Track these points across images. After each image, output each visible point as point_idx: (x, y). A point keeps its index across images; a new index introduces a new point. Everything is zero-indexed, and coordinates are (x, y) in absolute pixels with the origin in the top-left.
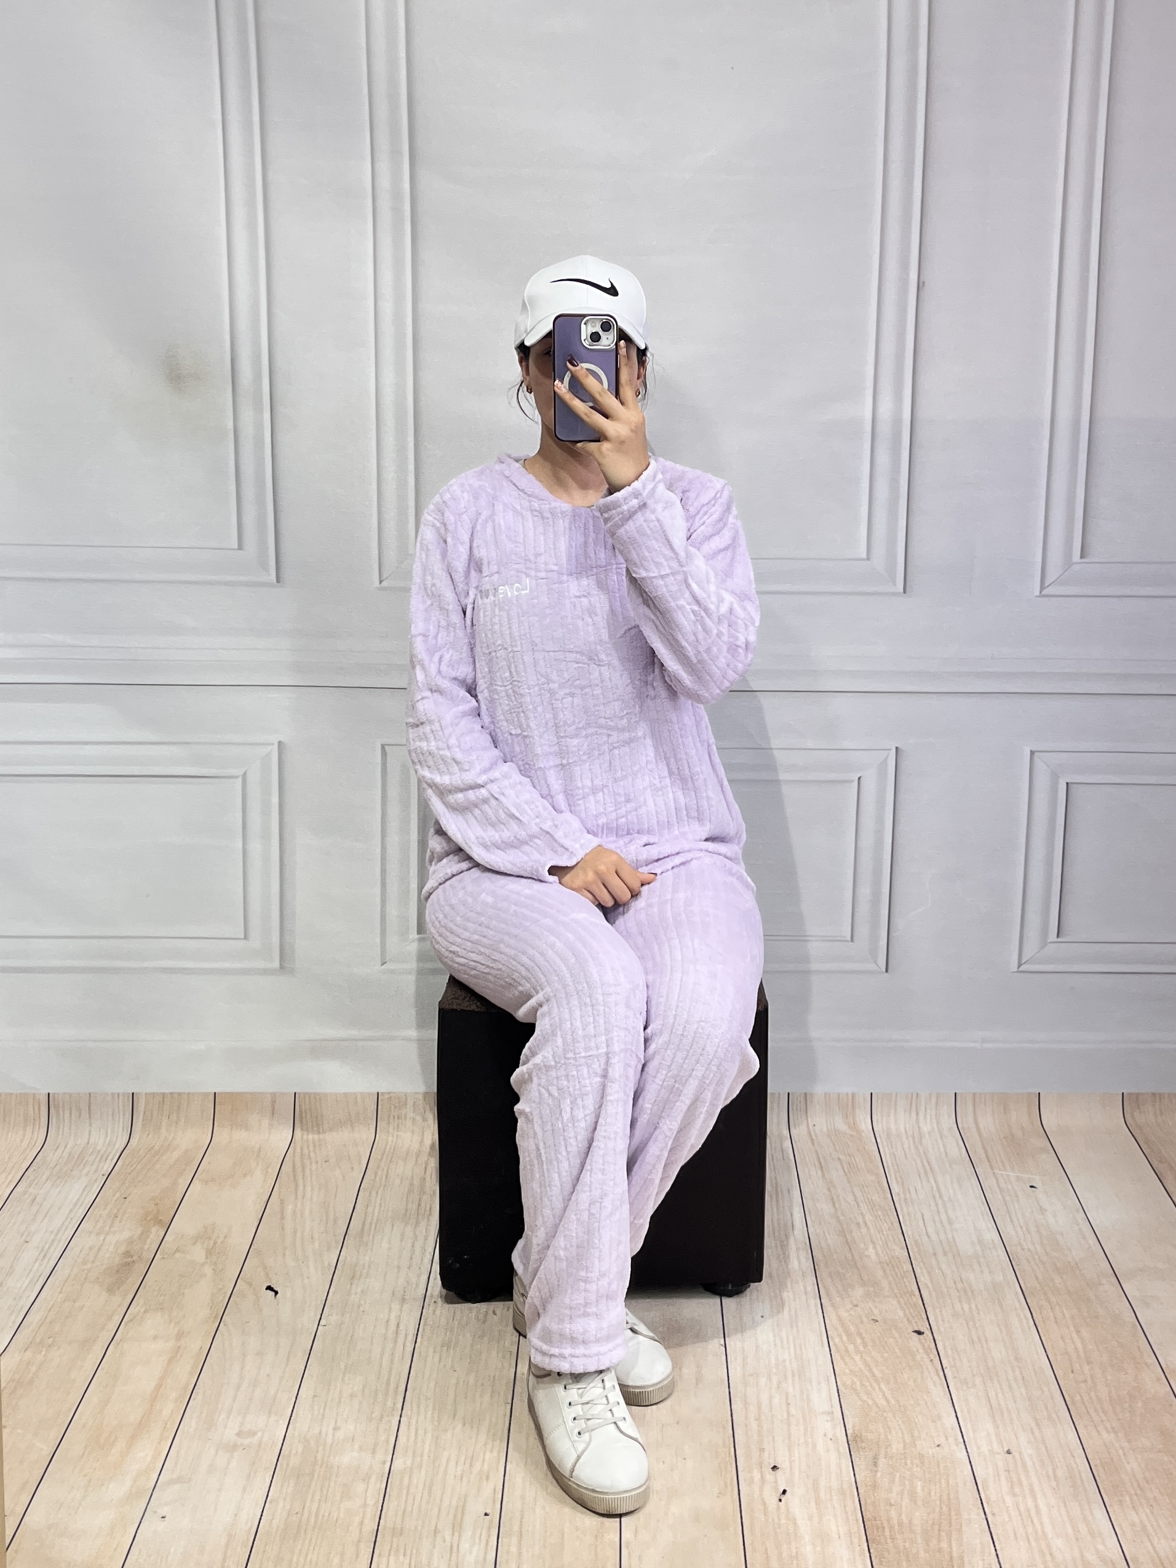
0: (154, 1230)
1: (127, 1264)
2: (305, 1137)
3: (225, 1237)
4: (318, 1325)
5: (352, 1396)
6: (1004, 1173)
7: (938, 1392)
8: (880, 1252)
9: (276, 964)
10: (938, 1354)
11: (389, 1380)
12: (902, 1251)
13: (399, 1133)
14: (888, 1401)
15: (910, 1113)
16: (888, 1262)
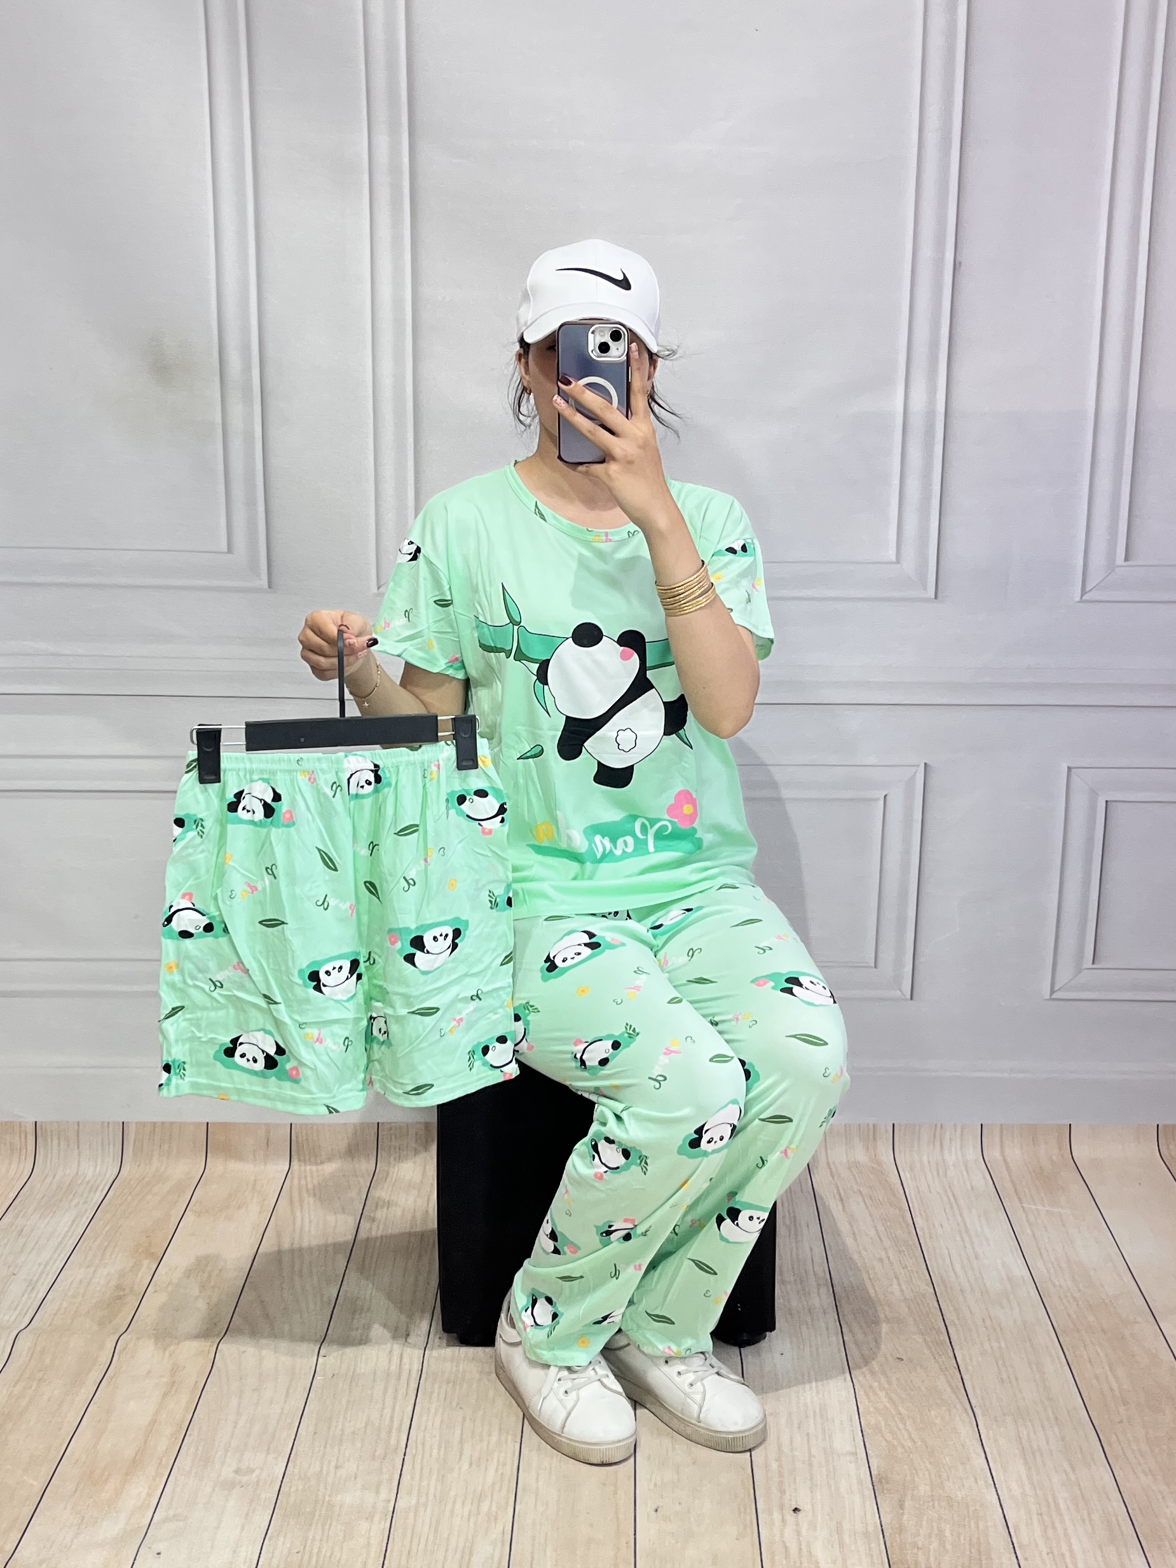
0: (146, 1262)
1: (120, 1297)
2: (302, 1168)
3: (221, 1270)
5: (353, 1433)
6: (1033, 1207)
8: (904, 1288)
10: (967, 1393)
11: (392, 1418)
12: (927, 1288)
13: (399, 1165)
14: (914, 1442)
15: (934, 1144)
16: (913, 1298)
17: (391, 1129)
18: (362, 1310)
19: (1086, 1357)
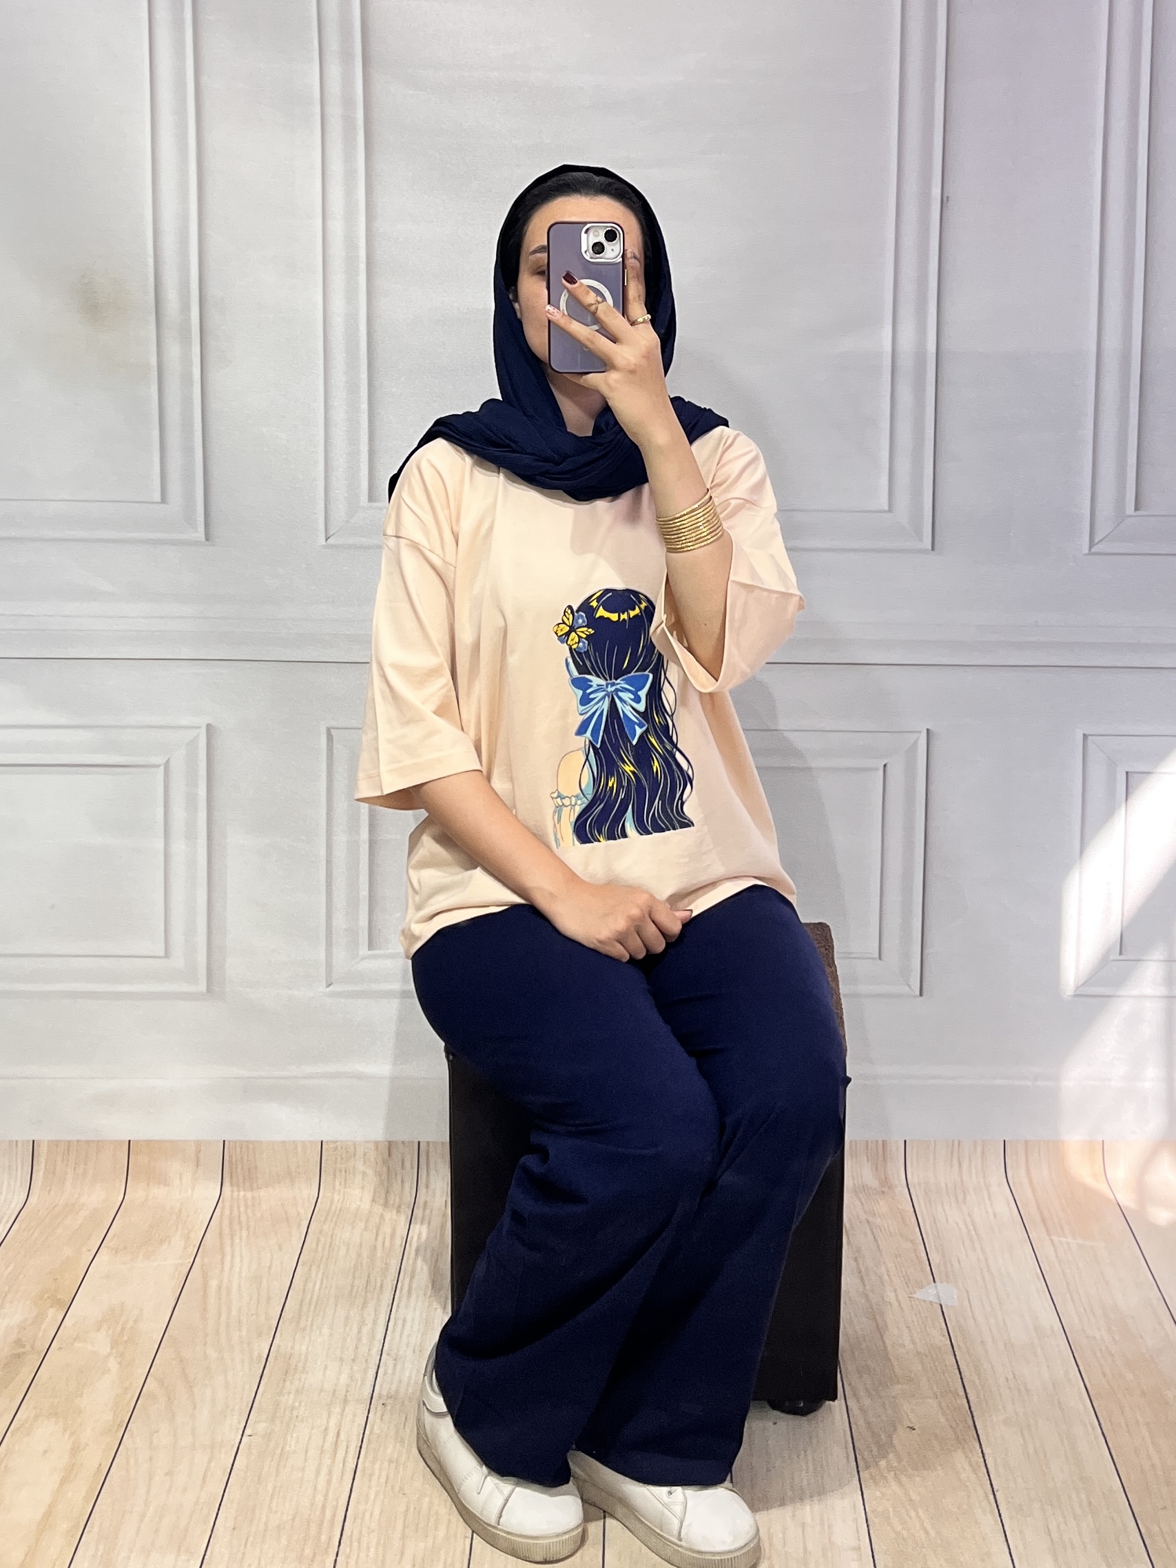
0: (51, 1312)
1: (18, 1356)
2: (235, 1194)
3: (135, 1321)
4: (242, 1435)
5: (279, 1527)
6: (1063, 1240)
7: (988, 1522)
8: (917, 1341)
9: (202, 987)
10: (988, 1472)
11: (324, 1507)
12: (942, 1338)
13: (345, 1190)
14: (927, 1533)
15: (952, 1166)
16: (927, 1352)
17: (336, 1148)
18: (296, 1369)
19: (1124, 1425)
